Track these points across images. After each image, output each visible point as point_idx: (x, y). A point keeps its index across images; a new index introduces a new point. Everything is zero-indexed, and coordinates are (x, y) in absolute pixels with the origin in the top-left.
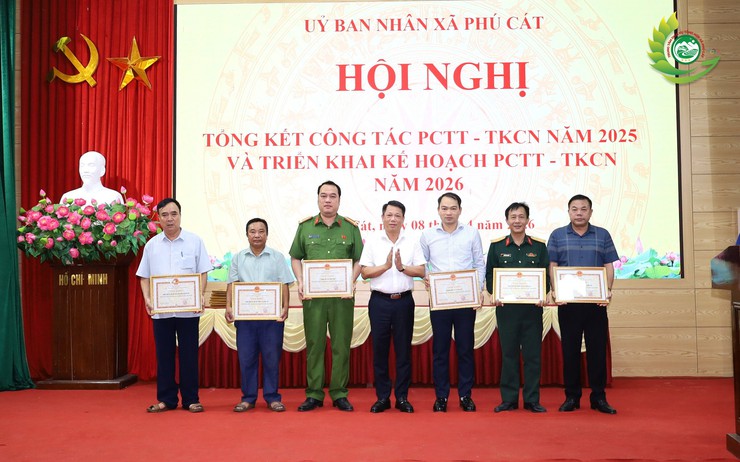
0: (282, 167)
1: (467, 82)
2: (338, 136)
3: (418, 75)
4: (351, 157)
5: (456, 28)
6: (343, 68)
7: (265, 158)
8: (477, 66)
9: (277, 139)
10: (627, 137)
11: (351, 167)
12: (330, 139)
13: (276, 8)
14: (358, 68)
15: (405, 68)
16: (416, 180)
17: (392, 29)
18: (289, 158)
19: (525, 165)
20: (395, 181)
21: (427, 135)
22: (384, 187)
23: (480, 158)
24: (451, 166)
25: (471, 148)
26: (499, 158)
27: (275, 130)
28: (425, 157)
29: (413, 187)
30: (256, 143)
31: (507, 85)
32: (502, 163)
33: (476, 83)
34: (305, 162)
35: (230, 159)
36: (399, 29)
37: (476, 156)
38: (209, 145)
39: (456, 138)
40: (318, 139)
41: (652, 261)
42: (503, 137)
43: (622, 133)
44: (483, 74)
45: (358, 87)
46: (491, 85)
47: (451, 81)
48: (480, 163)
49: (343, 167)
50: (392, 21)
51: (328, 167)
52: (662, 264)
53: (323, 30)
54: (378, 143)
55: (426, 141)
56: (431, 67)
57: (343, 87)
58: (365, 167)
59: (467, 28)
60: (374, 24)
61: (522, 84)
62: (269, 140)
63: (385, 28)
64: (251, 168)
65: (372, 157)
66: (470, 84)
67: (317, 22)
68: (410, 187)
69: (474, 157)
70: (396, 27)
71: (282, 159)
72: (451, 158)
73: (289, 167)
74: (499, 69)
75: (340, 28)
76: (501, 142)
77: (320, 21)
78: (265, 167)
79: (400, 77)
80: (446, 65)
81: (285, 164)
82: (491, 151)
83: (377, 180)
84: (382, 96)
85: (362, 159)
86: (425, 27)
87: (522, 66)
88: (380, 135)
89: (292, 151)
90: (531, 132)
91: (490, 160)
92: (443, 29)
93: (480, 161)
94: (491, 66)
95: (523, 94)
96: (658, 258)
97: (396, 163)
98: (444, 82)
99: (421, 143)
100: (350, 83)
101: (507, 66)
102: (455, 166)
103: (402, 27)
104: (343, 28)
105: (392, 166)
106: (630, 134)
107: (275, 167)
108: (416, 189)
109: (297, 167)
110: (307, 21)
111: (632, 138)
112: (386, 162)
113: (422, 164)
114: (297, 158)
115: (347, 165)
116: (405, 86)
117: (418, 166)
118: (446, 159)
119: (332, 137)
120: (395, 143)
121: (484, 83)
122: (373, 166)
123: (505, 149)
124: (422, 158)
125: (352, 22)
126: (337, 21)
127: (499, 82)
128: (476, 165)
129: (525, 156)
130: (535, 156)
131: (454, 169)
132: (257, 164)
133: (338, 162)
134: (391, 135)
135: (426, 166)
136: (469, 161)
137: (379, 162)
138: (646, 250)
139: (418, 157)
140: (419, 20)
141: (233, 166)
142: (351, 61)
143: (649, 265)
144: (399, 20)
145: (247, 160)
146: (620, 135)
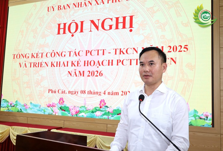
0: (36, 67)
1: (107, 27)
2: (56, 53)
3: (87, 25)
4: (60, 62)
5: (103, 3)
6: (59, 25)
7: (31, 63)
8: (111, 19)
9: (35, 56)
10: (183, 49)
11: (60, 66)
12: (53, 55)
13: (38, 4)
14: (65, 24)
15: (82, 23)
16: (84, 72)
17: (78, 7)
18: (39, 63)
19: (131, 64)
20: (75, 72)
21: (89, 51)
22: (71, 75)
23: (111, 61)
24: (98, 65)
25: (107, 57)
26: (119, 61)
27: (35, 52)
28: (88, 61)
29: (82, 75)
30: (28, 57)
31: (124, 27)
32: (120, 64)
33: (111, 27)
34: (44, 64)
35: (20, 63)
36: (81, 7)
37: (109, 61)
38: (14, 58)
39: (101, 52)
40: (49, 55)
41: (195, 116)
42: (121, 51)
43: (180, 47)
44: (114, 23)
45: (64, 33)
46: (117, 28)
47: (100, 27)
48: (110, 64)
49: (57, 66)
50: (79, 3)
51: (52, 66)
52: (201, 118)
53: (53, 10)
54: (70, 56)
55: (89, 54)
56: (92, 22)
57: (59, 33)
58: (65, 66)
59: (108, 3)
60: (71, 6)
61: (131, 26)
62: (33, 56)
63: (76, 6)
64: (26, 67)
65: (68, 62)
66: (108, 28)
67: (52, 7)
68: (81, 75)
69: (108, 61)
70: (80, 6)
71: (36, 63)
72: (98, 62)
73: (38, 67)
74: (121, 20)
75: (59, 9)
76: (120, 54)
77: (53, 7)
78: (31, 67)
79: (80, 27)
80: (99, 20)
81: (37, 65)
82: (115, 58)
83: (69, 72)
84: (73, 36)
85: (64, 63)
86: (91, 4)
87: (131, 17)
88: (71, 52)
89: (40, 60)
90: (134, 49)
91: (115, 62)
92: (98, 4)
93: (110, 63)
94: (117, 19)
95: (131, 31)
96: (198, 115)
97: (76, 65)
98: (97, 27)
99: (86, 55)
100: (62, 31)
101: (124, 18)
102: (100, 65)
103: (82, 6)
104: (61, 9)
105: (75, 66)
106: (184, 48)
107: (34, 67)
108: (83, 76)
109: (41, 67)
110: (48, 8)
111: (185, 50)
112: (73, 64)
113: (86, 64)
114: (41, 63)
115: (58, 65)
116: (82, 31)
117: (85, 66)
118: (96, 62)
119: (54, 54)
120: (76, 56)
121: (114, 27)
122: (67, 66)
123: (122, 57)
124: (86, 62)
125: (64, 6)
126: (59, 6)
127: (120, 26)
128: (109, 65)
129: (131, 60)
130: (136, 60)
131: (99, 67)
132: (28, 65)
133: (55, 65)
134: (75, 52)
135: (88, 65)
136: (106, 63)
137: (70, 64)
138: (192, 110)
139: (85, 61)
140: (89, 2)
141: (21, 66)
142: (62, 22)
143: (193, 119)
144: (81, 3)
145: (25, 64)
146: (179, 48)
